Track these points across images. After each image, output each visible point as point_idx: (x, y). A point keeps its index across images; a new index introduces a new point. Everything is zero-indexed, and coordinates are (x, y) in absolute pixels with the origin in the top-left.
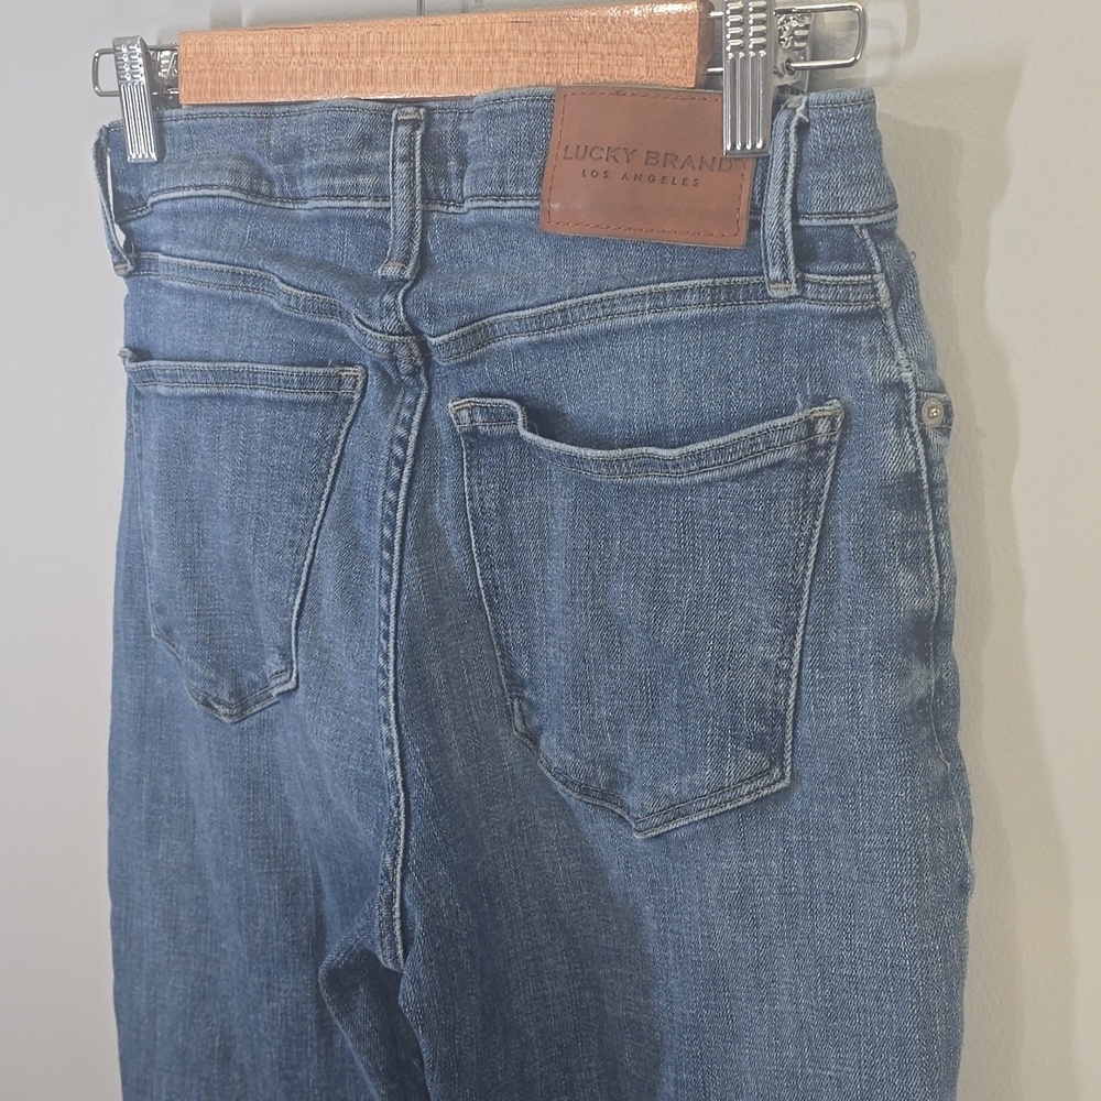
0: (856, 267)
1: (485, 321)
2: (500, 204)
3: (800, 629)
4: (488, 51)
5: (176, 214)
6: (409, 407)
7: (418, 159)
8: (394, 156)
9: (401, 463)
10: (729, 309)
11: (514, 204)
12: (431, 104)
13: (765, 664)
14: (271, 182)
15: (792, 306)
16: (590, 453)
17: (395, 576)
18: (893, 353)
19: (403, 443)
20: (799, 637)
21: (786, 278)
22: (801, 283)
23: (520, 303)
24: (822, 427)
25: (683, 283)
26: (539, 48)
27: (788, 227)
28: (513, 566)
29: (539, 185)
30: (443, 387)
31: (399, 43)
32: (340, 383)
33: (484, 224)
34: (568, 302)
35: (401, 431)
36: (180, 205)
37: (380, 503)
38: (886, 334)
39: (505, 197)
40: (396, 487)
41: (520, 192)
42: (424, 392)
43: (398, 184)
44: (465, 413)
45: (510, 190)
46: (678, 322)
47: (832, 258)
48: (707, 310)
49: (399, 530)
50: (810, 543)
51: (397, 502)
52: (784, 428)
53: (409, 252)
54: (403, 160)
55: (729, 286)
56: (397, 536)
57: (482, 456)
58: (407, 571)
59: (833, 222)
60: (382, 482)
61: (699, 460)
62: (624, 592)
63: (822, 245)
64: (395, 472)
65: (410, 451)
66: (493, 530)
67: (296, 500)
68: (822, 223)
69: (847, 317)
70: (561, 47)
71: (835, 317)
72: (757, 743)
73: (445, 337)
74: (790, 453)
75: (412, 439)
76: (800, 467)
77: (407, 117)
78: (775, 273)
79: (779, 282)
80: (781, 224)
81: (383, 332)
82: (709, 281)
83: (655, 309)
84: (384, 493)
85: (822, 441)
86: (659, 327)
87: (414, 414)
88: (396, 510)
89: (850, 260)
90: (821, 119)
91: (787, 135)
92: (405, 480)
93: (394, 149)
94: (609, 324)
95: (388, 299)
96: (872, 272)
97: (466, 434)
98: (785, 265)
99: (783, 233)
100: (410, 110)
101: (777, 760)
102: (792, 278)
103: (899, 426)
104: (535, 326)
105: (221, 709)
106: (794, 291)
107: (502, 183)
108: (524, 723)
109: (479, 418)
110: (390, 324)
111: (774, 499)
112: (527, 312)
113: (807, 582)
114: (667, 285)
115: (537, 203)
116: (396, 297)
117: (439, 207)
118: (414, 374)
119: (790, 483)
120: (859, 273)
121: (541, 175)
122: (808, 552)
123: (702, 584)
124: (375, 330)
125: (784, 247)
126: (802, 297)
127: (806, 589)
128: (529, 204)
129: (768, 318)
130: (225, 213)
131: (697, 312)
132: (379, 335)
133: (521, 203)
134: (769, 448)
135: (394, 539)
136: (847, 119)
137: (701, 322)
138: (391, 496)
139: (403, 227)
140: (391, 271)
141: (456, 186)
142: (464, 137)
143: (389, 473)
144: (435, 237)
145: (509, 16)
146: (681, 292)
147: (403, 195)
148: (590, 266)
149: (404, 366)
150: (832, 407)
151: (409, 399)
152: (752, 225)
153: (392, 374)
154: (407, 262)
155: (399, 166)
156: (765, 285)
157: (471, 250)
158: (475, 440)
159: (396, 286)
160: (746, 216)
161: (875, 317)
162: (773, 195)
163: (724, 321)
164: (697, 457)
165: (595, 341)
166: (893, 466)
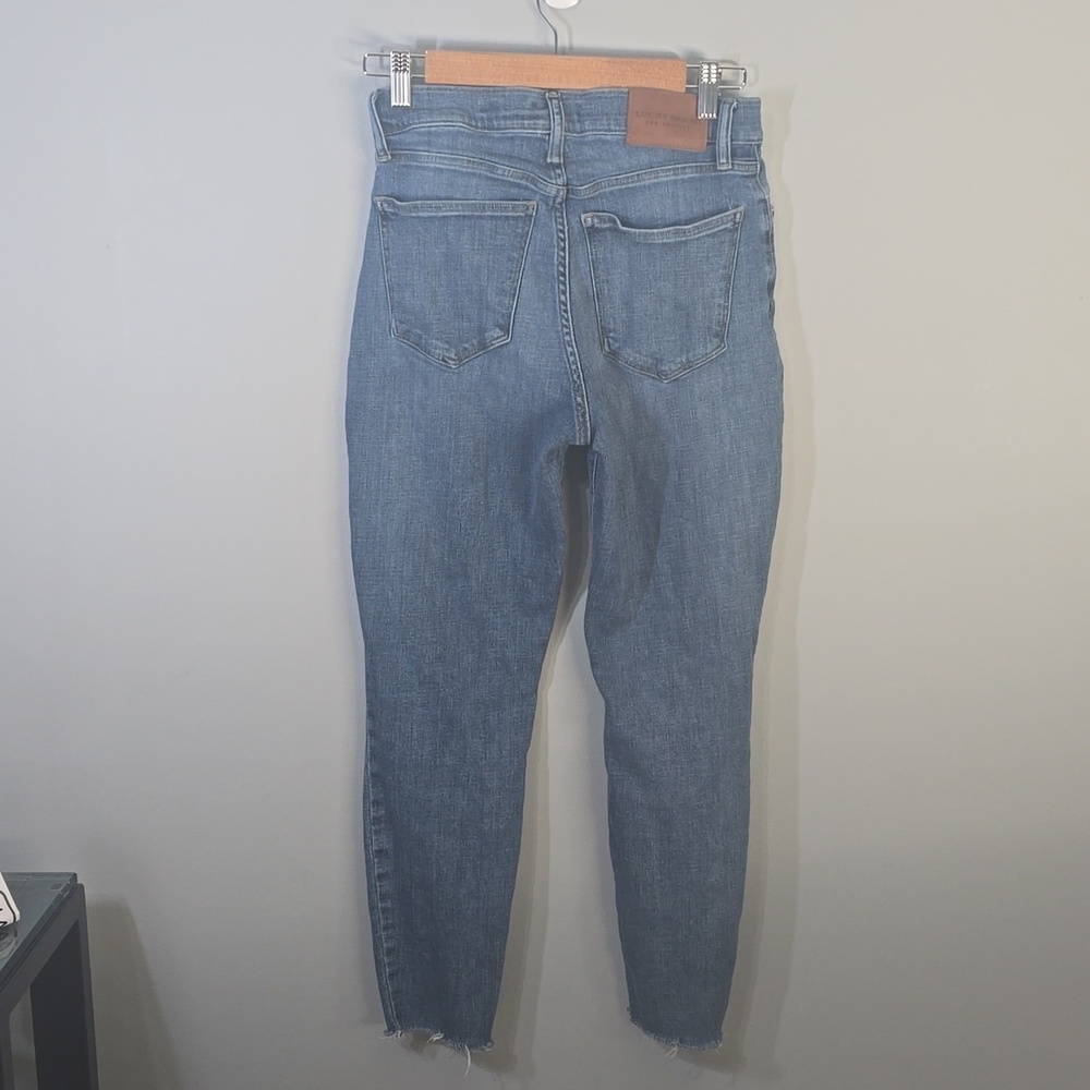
0: (752, 159)
1: (598, 181)
2: (607, 133)
3: (731, 291)
4: (594, 72)
5: (429, 133)
6: (560, 217)
7: (563, 114)
8: (552, 112)
9: (564, 240)
10: (701, 175)
11: (614, 133)
12: (563, 91)
13: (719, 305)
14: (476, 121)
15: (727, 173)
16: (655, 231)
18: (761, 189)
19: (563, 232)
20: (731, 293)
21: (728, 163)
22: (733, 164)
23: (618, 173)
24: (738, 215)
25: (686, 165)
26: (619, 73)
27: (729, 145)
28: (608, 282)
29: (626, 126)
31: (551, 65)
32: (528, 209)
33: (594, 141)
34: (640, 172)
35: (560, 227)
36: (433, 129)
37: (555, 257)
38: (757, 182)
39: (610, 130)
40: (564, 250)
41: (617, 129)
42: (564, 211)
43: (556, 124)
44: (590, 219)
45: (612, 127)
46: (683, 179)
47: (742, 156)
48: (694, 175)
49: (567, 267)
51: (565, 256)
52: (729, 215)
53: (560, 152)
54: (557, 114)
55: (701, 166)
56: (567, 270)
57: (595, 236)
58: (572, 285)
59: (746, 143)
60: (556, 249)
63: (739, 151)
64: (562, 244)
65: (566, 235)
66: (601, 267)
67: (510, 259)
68: (743, 143)
69: (746, 177)
71: (742, 176)
72: (716, 336)
73: (585, 187)
74: (729, 225)
75: (566, 230)
76: (731, 231)
77: (554, 96)
78: (725, 161)
79: (724, 164)
80: (727, 143)
81: (556, 185)
82: (695, 164)
83: (675, 175)
84: (557, 253)
85: (737, 221)
86: (675, 181)
87: (563, 220)
88: (565, 259)
89: (749, 156)
90: (744, 107)
91: (729, 112)
92: (567, 247)
93: (552, 109)
94: (656, 180)
95: (558, 171)
96: (756, 161)
97: (588, 228)
98: (727, 158)
99: (727, 147)
100: (554, 93)
101: (722, 341)
102: (730, 163)
103: (765, 216)
104: (625, 181)
105: (451, 362)
106: (730, 167)
107: (609, 125)
108: (609, 347)
109: (596, 221)
110: (560, 181)
111: (722, 242)
112: (622, 176)
113: (733, 272)
114: (679, 166)
115: (625, 133)
116: (561, 171)
117: (570, 134)
118: (561, 204)
119: (727, 237)
120: (753, 161)
121: (626, 122)
122: (733, 261)
125: (728, 151)
126: (732, 170)
127: (733, 276)
128: (620, 133)
129: (716, 178)
130: (458, 133)
131: (691, 176)
133: (617, 133)
134: (723, 223)
135: (565, 271)
136: (752, 108)
137: (692, 179)
138: (562, 254)
139: (557, 142)
140: (556, 160)
141: (578, 126)
142: (579, 106)
143: (558, 243)
144: (568, 146)
145: (604, 59)
146: (684, 168)
147: (558, 128)
148: (644, 158)
149: (559, 200)
150: (741, 208)
151: (558, 214)
152: (708, 144)
153: (551, 203)
154: (560, 156)
155: (556, 117)
156: (715, 166)
157: (588, 152)
158: (592, 230)
159: (558, 166)
160: (706, 141)
161: (754, 176)
162: (723, 133)
163: (700, 179)
164: (697, 228)
165: (649, 187)
166: (764, 228)
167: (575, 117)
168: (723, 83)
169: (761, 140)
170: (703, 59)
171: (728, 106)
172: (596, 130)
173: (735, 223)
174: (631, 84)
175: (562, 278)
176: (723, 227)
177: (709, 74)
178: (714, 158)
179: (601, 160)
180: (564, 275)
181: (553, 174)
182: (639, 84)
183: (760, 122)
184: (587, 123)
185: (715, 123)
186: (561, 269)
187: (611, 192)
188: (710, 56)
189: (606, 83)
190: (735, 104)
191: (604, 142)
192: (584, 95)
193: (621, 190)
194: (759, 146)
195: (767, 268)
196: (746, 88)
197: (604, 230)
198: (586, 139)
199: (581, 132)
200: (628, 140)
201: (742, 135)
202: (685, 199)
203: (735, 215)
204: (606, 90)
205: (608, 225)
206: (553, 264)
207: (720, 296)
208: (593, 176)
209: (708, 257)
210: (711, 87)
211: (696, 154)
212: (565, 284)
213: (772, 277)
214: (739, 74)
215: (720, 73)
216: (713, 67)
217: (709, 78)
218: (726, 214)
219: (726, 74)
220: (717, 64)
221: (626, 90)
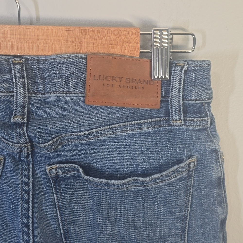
0: (203, 115)
1: (60, 136)
2: (67, 95)
3: (187, 230)
4: (54, 40)
6: (26, 169)
7: (26, 78)
8: (15, 76)
9: (28, 192)
10: (156, 129)
11: (73, 95)
12: (27, 57)
15: (180, 127)
16: (115, 182)
17: (31, 237)
18: (212, 140)
19: (27, 184)
20: (186, 232)
21: (180, 119)
22: (185, 120)
23: (78, 130)
24: (192, 165)
25: (141, 121)
26: (77, 40)
27: (181, 104)
28: (74, 223)
29: (85, 88)
30: (40, 161)
31: (13, 34)
33: (57, 102)
34: (99, 129)
35: (25, 180)
37: (20, 209)
38: (208, 135)
39: (69, 92)
40: (27, 202)
41: (76, 91)
42: (31, 163)
43: (18, 87)
44: (54, 170)
46: (139, 134)
47: (194, 113)
48: (149, 130)
49: (31, 219)
50: (189, 202)
51: (29, 208)
52: (183, 167)
53: (23, 112)
54: (20, 78)
55: (155, 121)
56: (31, 221)
57: (60, 185)
58: (36, 234)
59: (198, 102)
60: (20, 201)
61: (156, 180)
62: (124, 227)
63: (191, 109)
64: (26, 196)
65: (31, 187)
66: (67, 211)
68: (194, 102)
69: (197, 131)
70: (86, 40)
71: (194, 130)
73: (47, 144)
74: (184, 174)
75: (31, 182)
76: (185, 179)
77: (18, 62)
78: (177, 117)
79: (177, 120)
80: (179, 102)
81: (18, 143)
82: (150, 120)
83: (132, 130)
84: (22, 205)
85: (191, 169)
86: (132, 136)
87: (29, 172)
88: (28, 211)
89: (200, 113)
90: (195, 70)
91: (181, 74)
92: (31, 199)
93: (15, 74)
94: (114, 135)
95: (20, 131)
96: (207, 117)
97: (53, 178)
98: (180, 115)
99: (180, 105)
100: (18, 59)
102: (182, 119)
103: (217, 164)
104: (85, 138)
106: (183, 123)
107: (68, 87)
109: (60, 171)
110: (22, 140)
111: (178, 190)
112: (82, 133)
113: (188, 214)
114: (135, 122)
115: (84, 95)
116: (23, 130)
117: (34, 95)
118: (27, 157)
119: (183, 184)
120: (204, 117)
121: (85, 85)
122: (188, 205)
123: (151, 220)
124: (14, 143)
125: (180, 109)
126: (185, 125)
127: (188, 217)
128: (80, 95)
129: (170, 131)
131: (146, 130)
132: (16, 145)
133: (76, 95)
135: (29, 223)
136: (202, 70)
137: (147, 134)
138: (25, 206)
139: (20, 103)
140: (18, 120)
141: (41, 87)
142: (43, 70)
143: (22, 197)
144: (33, 106)
145: (63, 28)
146: (140, 124)
147: (20, 91)
148: (104, 116)
149: (24, 155)
150: (194, 158)
151: (25, 166)
152: (162, 101)
153: (17, 158)
154: (23, 116)
155: (18, 81)
156: (168, 121)
157: (51, 111)
158: (57, 179)
159: (21, 125)
160: (160, 99)
161: (206, 129)
162: (175, 93)
163: (155, 133)
164: (155, 179)
165: (108, 141)
166: (215, 175)
167: (39, 80)
168: (174, 47)
169: (211, 98)
170: (156, 27)
171: (179, 69)
172: (57, 92)
173: (189, 171)
174: (90, 50)
175: (26, 229)
176: (179, 177)
177: (161, 39)
178: (167, 113)
179: (63, 118)
180: (27, 226)
181: (14, 133)
182: (97, 50)
183: (209, 83)
184: (49, 85)
185: (167, 83)
186: (25, 220)
187: (74, 146)
188: (162, 24)
189: (65, 49)
190: (186, 67)
191: (65, 103)
192: (46, 60)
193: (82, 144)
194: (209, 104)
195: (219, 210)
196: (195, 51)
197: (68, 178)
198: (48, 100)
199: (45, 93)
200: (87, 101)
201: (193, 94)
202: (142, 151)
203: (189, 164)
204: (65, 56)
205: (72, 174)
206: (18, 216)
207: (177, 235)
208: (55, 133)
209: (165, 202)
210: (163, 51)
211: (151, 110)
212: (28, 234)
213: (223, 216)
214: (188, 39)
215: (171, 39)
216: (165, 33)
217: (161, 43)
218: (181, 165)
219: (177, 39)
220: (168, 30)
221: (85, 55)
